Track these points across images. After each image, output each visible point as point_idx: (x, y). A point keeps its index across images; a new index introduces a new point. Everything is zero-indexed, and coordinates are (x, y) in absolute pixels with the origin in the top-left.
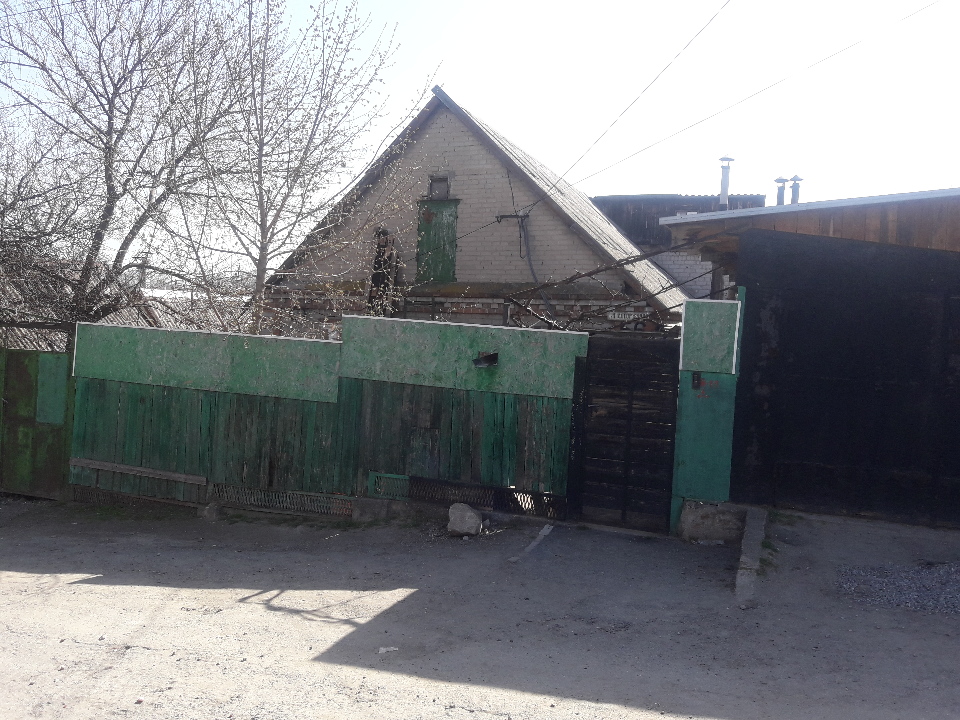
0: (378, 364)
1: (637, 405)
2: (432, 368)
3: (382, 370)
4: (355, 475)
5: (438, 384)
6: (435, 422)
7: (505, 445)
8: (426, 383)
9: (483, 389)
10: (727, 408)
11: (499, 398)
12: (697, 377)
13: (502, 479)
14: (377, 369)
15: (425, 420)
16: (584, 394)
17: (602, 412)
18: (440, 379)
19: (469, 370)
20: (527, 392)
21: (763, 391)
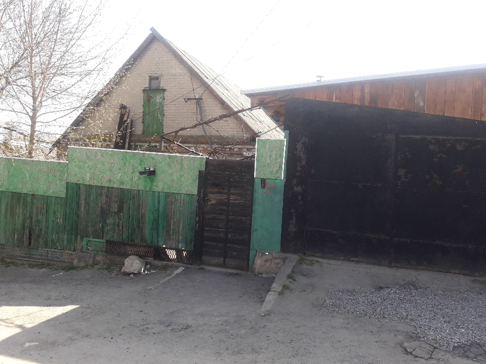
0: (88, 175)
1: (232, 197)
2: (118, 177)
3: (90, 178)
4: (76, 239)
5: (122, 187)
6: (120, 209)
7: (160, 222)
8: (115, 186)
9: (148, 189)
10: (279, 198)
11: (157, 194)
12: (263, 181)
13: (158, 241)
14: (87, 178)
15: (115, 207)
16: (204, 191)
17: (213, 202)
18: (122, 183)
19: (139, 179)
20: (172, 191)
21: (298, 189)
